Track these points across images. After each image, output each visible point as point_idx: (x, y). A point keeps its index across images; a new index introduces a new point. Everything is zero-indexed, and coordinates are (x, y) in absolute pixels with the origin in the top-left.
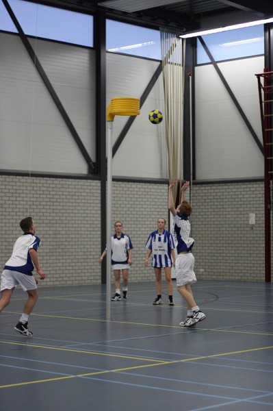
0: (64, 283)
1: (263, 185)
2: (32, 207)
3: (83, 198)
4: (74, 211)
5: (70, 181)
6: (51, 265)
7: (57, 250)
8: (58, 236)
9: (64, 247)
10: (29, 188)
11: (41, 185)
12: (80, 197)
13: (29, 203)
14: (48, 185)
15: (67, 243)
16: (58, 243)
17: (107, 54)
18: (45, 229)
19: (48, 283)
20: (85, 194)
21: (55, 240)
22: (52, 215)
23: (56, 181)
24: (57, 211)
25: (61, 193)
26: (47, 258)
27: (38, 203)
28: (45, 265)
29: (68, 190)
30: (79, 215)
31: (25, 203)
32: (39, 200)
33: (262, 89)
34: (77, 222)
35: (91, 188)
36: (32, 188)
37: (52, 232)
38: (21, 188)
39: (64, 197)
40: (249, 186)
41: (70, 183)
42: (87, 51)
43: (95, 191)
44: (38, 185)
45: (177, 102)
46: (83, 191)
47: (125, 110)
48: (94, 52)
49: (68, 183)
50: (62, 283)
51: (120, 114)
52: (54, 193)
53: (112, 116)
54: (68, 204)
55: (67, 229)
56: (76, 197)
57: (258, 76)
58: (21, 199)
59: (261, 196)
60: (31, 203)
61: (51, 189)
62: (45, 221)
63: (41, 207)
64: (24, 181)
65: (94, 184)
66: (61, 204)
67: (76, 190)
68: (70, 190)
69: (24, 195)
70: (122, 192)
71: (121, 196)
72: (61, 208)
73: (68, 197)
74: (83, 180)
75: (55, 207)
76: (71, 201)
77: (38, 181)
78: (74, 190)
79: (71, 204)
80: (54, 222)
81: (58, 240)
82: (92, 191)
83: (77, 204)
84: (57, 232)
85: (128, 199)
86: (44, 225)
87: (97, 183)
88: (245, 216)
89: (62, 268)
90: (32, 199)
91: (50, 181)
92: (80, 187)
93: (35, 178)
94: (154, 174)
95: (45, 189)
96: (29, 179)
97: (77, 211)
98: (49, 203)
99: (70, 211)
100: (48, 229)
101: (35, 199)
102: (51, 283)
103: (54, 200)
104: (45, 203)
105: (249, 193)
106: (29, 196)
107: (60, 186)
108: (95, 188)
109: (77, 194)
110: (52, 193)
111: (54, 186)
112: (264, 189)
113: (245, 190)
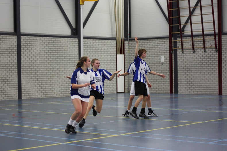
1: (168, 40)
2: (40, 53)
3: (69, 48)
4: (64, 56)
5: (61, 39)
6: (51, 85)
7: (55, 77)
8: (55, 69)
9: (58, 75)
10: (38, 43)
11: (45, 41)
12: (67, 48)
13: (38, 51)
14: (49, 41)
15: (60, 73)
16: (55, 73)
18: (48, 65)
19: (50, 95)
20: (70, 46)
21: (53, 71)
22: (52, 57)
23: (54, 39)
24: (54, 55)
25: (56, 46)
26: (49, 81)
27: (43, 51)
28: (48, 85)
29: (60, 44)
30: (67, 58)
31: (36, 51)
32: (44, 49)
34: (65, 61)
35: (73, 42)
36: (40, 43)
37: (51, 67)
38: (34, 43)
39: (58, 48)
40: (160, 41)
43: (75, 44)
44: (44, 41)
46: (68, 44)
49: (60, 40)
50: (58, 95)
51: (87, 0)
52: (53, 45)
53: (83, 1)
54: (60, 52)
55: (60, 65)
58: (34, 49)
59: (167, 46)
60: (40, 51)
61: (51, 43)
62: (48, 61)
63: (46, 53)
64: (36, 39)
65: (75, 41)
66: (56, 52)
67: (65, 44)
68: (62, 44)
69: (36, 47)
70: (90, 45)
71: (90, 47)
72: (57, 54)
73: (60, 48)
74: (68, 38)
75: (53, 54)
76: (62, 50)
77: (43, 39)
78: (64, 44)
79: (62, 52)
80: (53, 61)
81: (55, 71)
82: (74, 44)
83: (65, 52)
84: (55, 67)
85: (94, 49)
86: (47, 63)
87: (76, 40)
88: (159, 57)
89: (57, 87)
90: (40, 49)
91: (50, 39)
92: (67, 42)
93: (42, 37)
94: (108, 35)
95: (47, 43)
96: (39, 38)
97: (65, 56)
98: (49, 51)
99: (62, 56)
100: (49, 65)
101: (42, 49)
102: (52, 95)
103: (53, 49)
104: (47, 51)
105: (160, 44)
106: (38, 47)
107: (56, 42)
108: (75, 42)
109: (65, 46)
110: (51, 45)
111: (52, 41)
112: (169, 42)
113: (158, 43)
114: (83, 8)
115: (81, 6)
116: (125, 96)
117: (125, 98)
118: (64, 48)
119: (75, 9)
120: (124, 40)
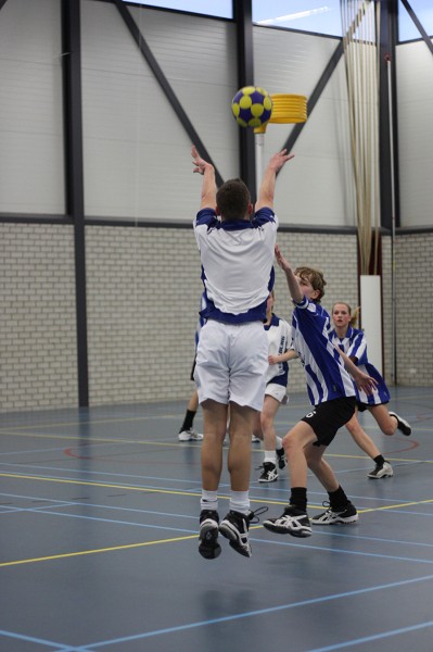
2: (141, 275)
6: (173, 366)
7: (183, 343)
8: (183, 320)
10: (135, 245)
11: (155, 240)
13: (136, 269)
14: (165, 240)
17: (255, 29)
18: (162, 309)
19: (170, 395)
21: (178, 326)
22: (173, 286)
23: (178, 233)
24: (181, 281)
25: (186, 252)
26: (167, 355)
27: (150, 269)
28: (163, 366)
31: (129, 269)
32: (152, 263)
36: (139, 245)
37: (172, 315)
38: (123, 245)
42: (222, 25)
44: (150, 240)
45: (369, 104)
48: (234, 26)
52: (175, 252)
58: (123, 263)
60: (140, 269)
61: (170, 246)
62: (163, 298)
63: (155, 274)
64: (128, 233)
66: (187, 269)
69: (128, 257)
72: (187, 275)
75: (177, 275)
77: (149, 234)
80: (176, 297)
84: (182, 315)
86: (161, 303)
90: (140, 263)
91: (168, 232)
93: (144, 229)
94: (334, 219)
95: (160, 246)
96: (135, 231)
98: (167, 269)
100: (167, 309)
101: (145, 263)
102: (174, 395)
103: (176, 263)
104: (161, 269)
106: (135, 257)
107: (185, 241)
110: (172, 252)
111: (175, 240)
115: (258, 137)
120: (382, 234)
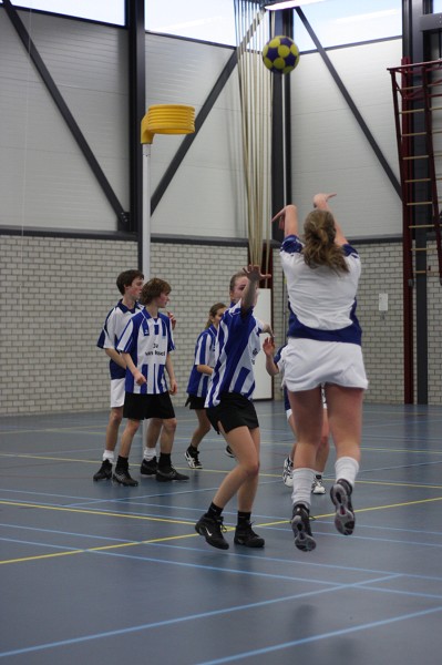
0: (80, 406)
1: (401, 248)
2: (27, 284)
3: (109, 269)
4: (95, 292)
5: (88, 243)
6: (58, 378)
7: (68, 354)
8: (69, 332)
9: (79, 349)
10: (21, 254)
11: (41, 249)
12: (104, 269)
13: (21, 278)
14: (52, 250)
15: (83, 343)
16: (69, 343)
17: (147, 36)
18: (48, 320)
19: (54, 408)
20: (113, 264)
21: (64, 337)
22: (59, 297)
23: (66, 243)
24: (68, 291)
25: (73, 262)
26: (53, 367)
27: (36, 278)
28: (48, 378)
29: (84, 257)
30: (103, 297)
31: (15, 278)
32: (37, 273)
33: (398, 93)
34: (99, 309)
35: (122, 253)
36: (25, 255)
37: (59, 326)
38: (9, 254)
39: (79, 268)
40: (378, 249)
41: (88, 246)
42: (114, 32)
43: (128, 259)
44: (36, 249)
45: (262, 114)
46: (109, 258)
47: (170, 125)
48: (126, 32)
49: (85, 245)
50: (76, 407)
51: (161, 131)
52: (62, 262)
53: (150, 135)
54: (84, 280)
55: (84, 320)
56: (98, 269)
57: (393, 71)
58: (9, 272)
59: (397, 265)
60: (26, 278)
61: (57, 256)
62: (48, 308)
63: (42, 285)
64: (14, 242)
65: (128, 248)
66: (74, 280)
67: (99, 257)
68: (89, 257)
69: (13, 266)
70: (172, 260)
71: (171, 266)
72: (74, 285)
73: (85, 268)
74: (108, 242)
75: (64, 285)
76: (89, 274)
77: (36, 243)
78: (95, 257)
79: (90, 280)
80: (62, 308)
81: (69, 337)
82: (124, 258)
83: (100, 280)
84: (68, 326)
85: (182, 271)
86: (47, 314)
87: (133, 245)
88: (373, 297)
89: (75, 383)
90: (26, 272)
91: (56, 242)
92: (103, 252)
93: (31, 238)
94: (226, 233)
95: (47, 255)
96: (22, 240)
97: (99, 292)
98: (53, 279)
99: (89, 291)
100: (52, 320)
101: (32, 273)
102: (59, 408)
103: (63, 273)
104: (46, 279)
105: (378, 260)
106: (21, 266)
107: (72, 250)
108: (128, 253)
109: (100, 263)
110: (58, 262)
111: (62, 250)
112: (402, 254)
113: (372, 255)
114: (149, 155)
115: (145, 148)
116: (273, 412)
117: (273, 418)
118: (95, 269)
119: (127, 156)
120: (273, 247)
